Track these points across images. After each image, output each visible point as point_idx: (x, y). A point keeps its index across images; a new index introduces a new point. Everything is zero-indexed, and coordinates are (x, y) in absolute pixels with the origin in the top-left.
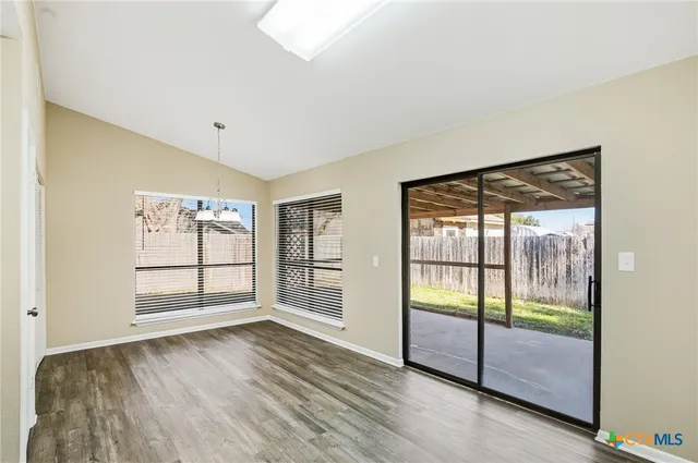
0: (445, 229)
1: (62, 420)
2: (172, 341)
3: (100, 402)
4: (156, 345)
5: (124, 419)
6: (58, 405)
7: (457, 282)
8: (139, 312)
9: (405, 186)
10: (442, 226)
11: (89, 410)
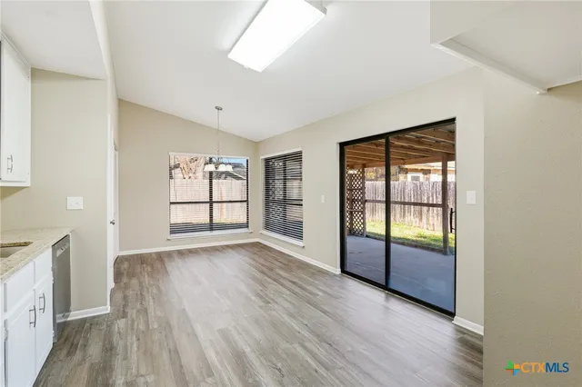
0: (410, 176)
1: (127, 286)
2: (191, 252)
3: (146, 279)
4: (181, 253)
5: (159, 289)
6: (125, 280)
7: (418, 220)
8: (172, 232)
9: (342, 145)
10: (407, 173)
11: (141, 284)
